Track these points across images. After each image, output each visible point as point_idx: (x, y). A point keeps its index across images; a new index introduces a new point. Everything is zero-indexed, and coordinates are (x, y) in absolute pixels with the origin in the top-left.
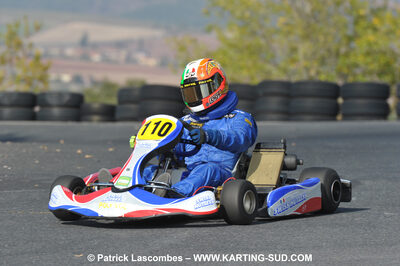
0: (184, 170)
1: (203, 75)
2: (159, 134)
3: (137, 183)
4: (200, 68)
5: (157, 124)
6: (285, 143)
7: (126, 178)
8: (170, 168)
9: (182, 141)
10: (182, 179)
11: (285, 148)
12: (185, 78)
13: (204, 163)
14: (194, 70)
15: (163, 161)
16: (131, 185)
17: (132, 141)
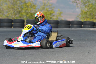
0: (34, 37)
1: (40, 16)
2: (29, 29)
3: (23, 40)
4: (39, 14)
5: (28, 26)
6: (58, 31)
7: (20, 38)
8: (31, 36)
9: (34, 30)
10: (34, 39)
11: (58, 32)
12: (36, 16)
13: (39, 35)
14: (37, 14)
15: (30, 35)
16: (21, 40)
17: (22, 30)
